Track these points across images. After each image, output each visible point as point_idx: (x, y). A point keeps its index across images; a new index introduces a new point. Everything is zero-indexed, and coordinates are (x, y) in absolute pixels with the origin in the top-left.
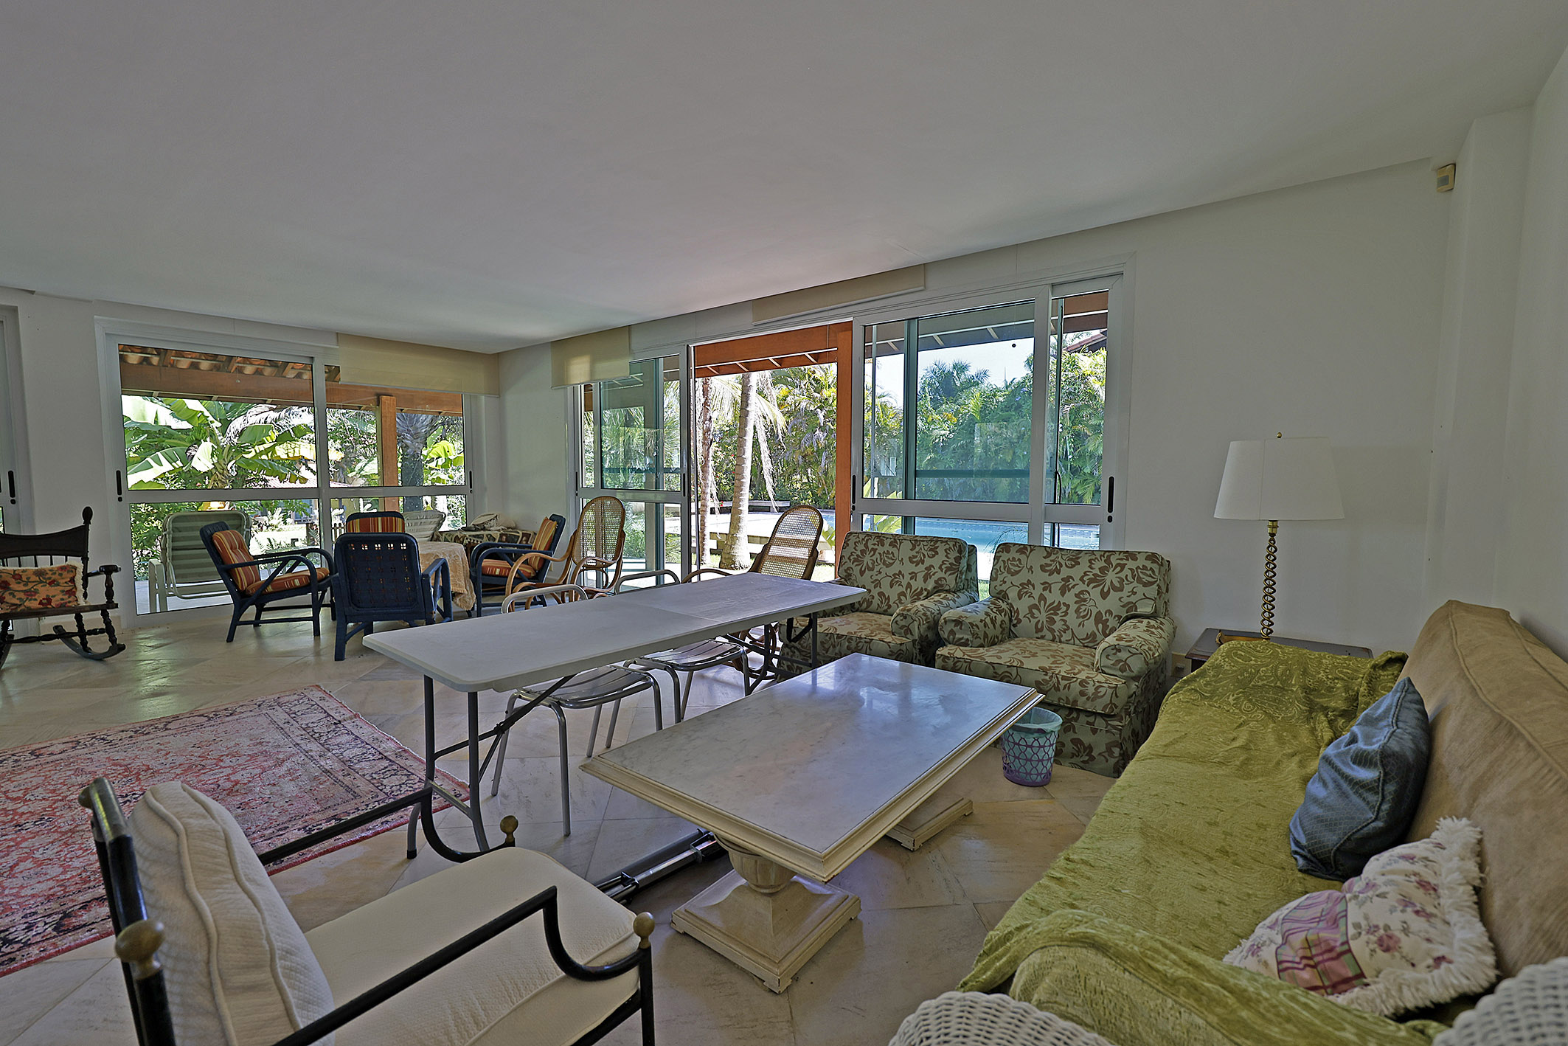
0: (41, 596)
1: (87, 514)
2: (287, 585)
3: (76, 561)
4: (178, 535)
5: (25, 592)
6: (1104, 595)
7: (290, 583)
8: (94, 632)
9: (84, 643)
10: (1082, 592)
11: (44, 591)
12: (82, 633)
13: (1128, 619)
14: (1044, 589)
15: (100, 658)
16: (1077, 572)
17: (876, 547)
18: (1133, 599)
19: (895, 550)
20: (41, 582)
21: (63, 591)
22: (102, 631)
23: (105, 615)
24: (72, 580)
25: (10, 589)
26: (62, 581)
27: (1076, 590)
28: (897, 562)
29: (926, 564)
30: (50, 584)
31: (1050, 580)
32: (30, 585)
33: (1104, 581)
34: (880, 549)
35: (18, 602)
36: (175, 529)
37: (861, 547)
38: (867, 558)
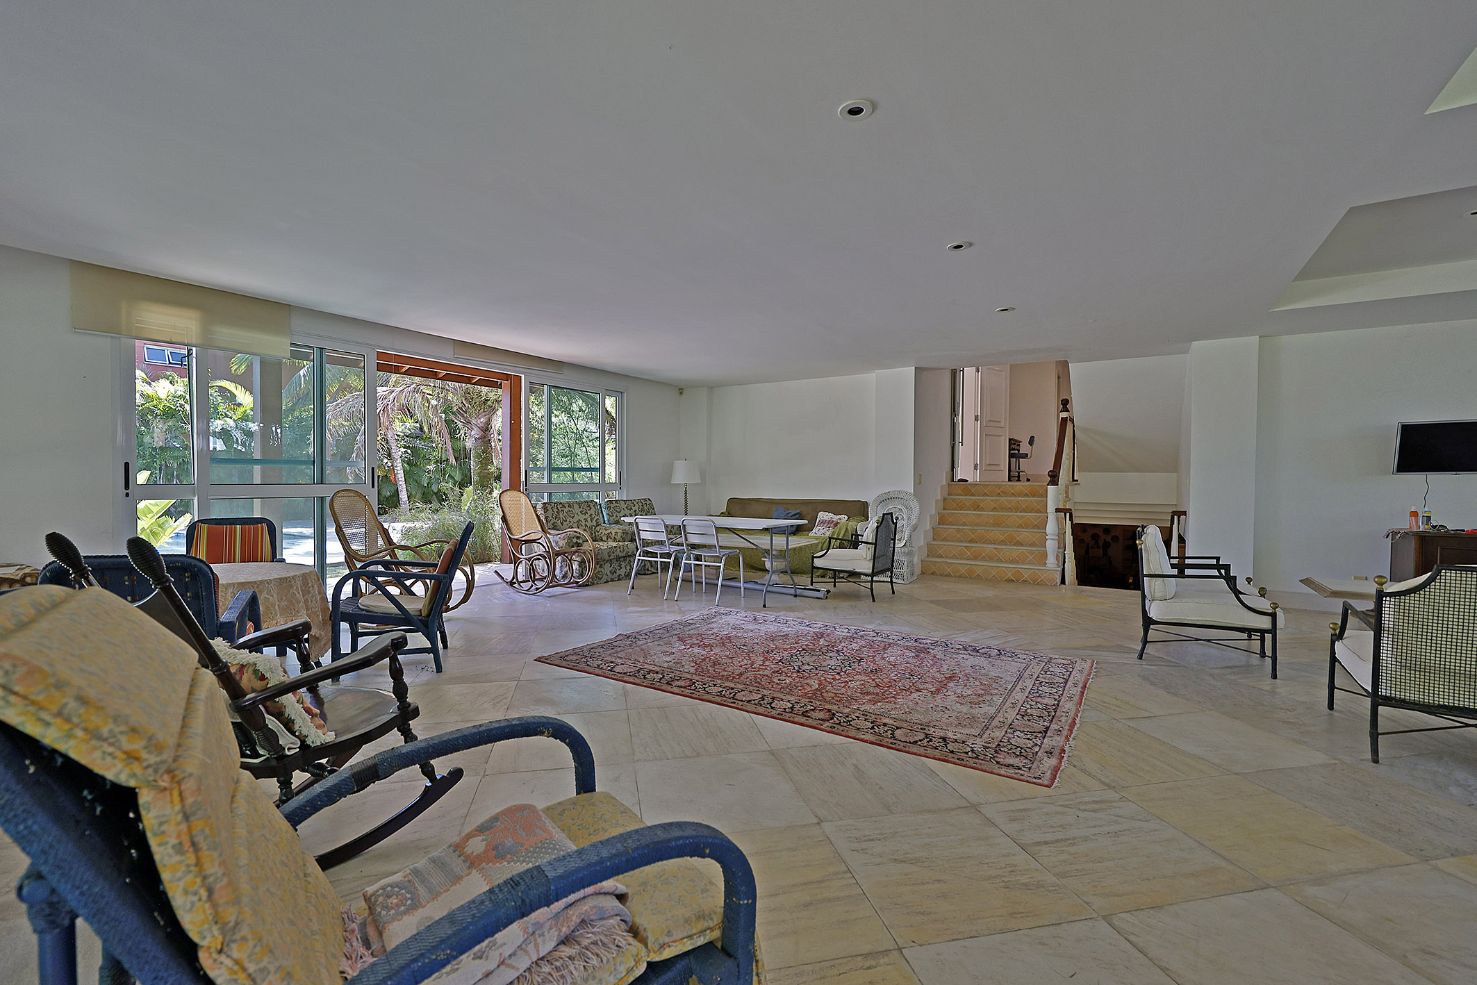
17: (562, 509)
19: (572, 509)
28: (576, 515)
37: (555, 510)
38: (561, 516)
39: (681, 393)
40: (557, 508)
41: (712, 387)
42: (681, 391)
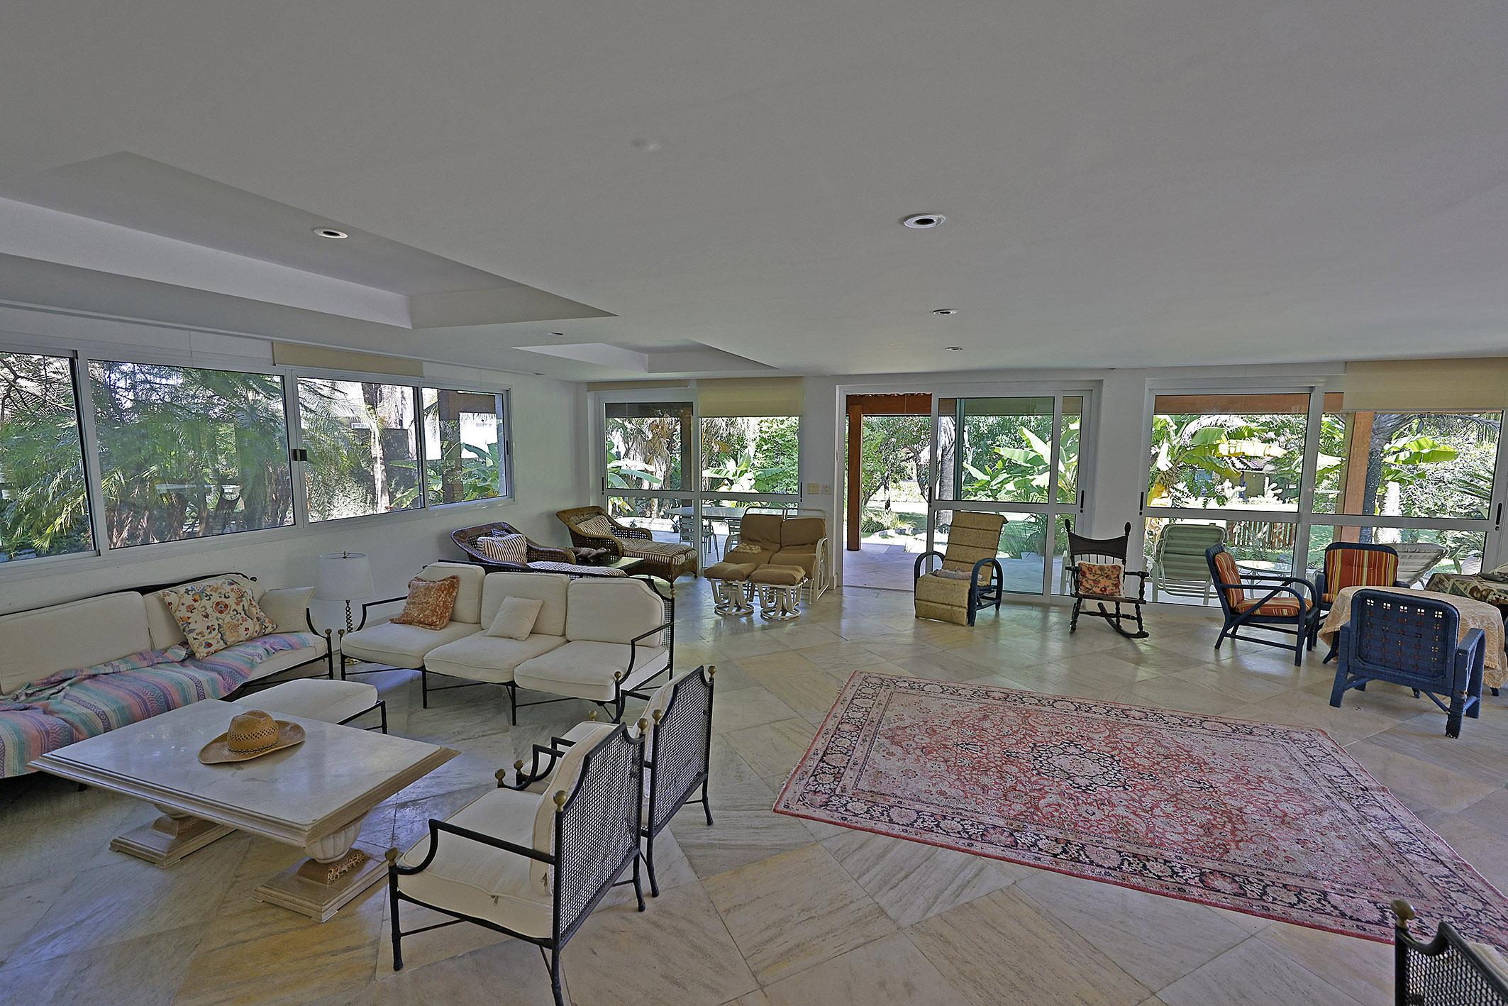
0: (1101, 585)
1: (1128, 527)
2: (1275, 613)
3: (1118, 562)
4: (1171, 541)
5: (1094, 581)
7: (1278, 611)
8: (1127, 617)
9: (1118, 621)
11: (1104, 582)
12: (1118, 615)
15: (1128, 636)
20: (1102, 575)
21: (1113, 584)
22: (1133, 618)
23: (1137, 608)
24: (1118, 577)
25: (1086, 577)
26: (1113, 577)
30: (1106, 577)
32: (1097, 576)
35: (1089, 587)
36: (1170, 537)
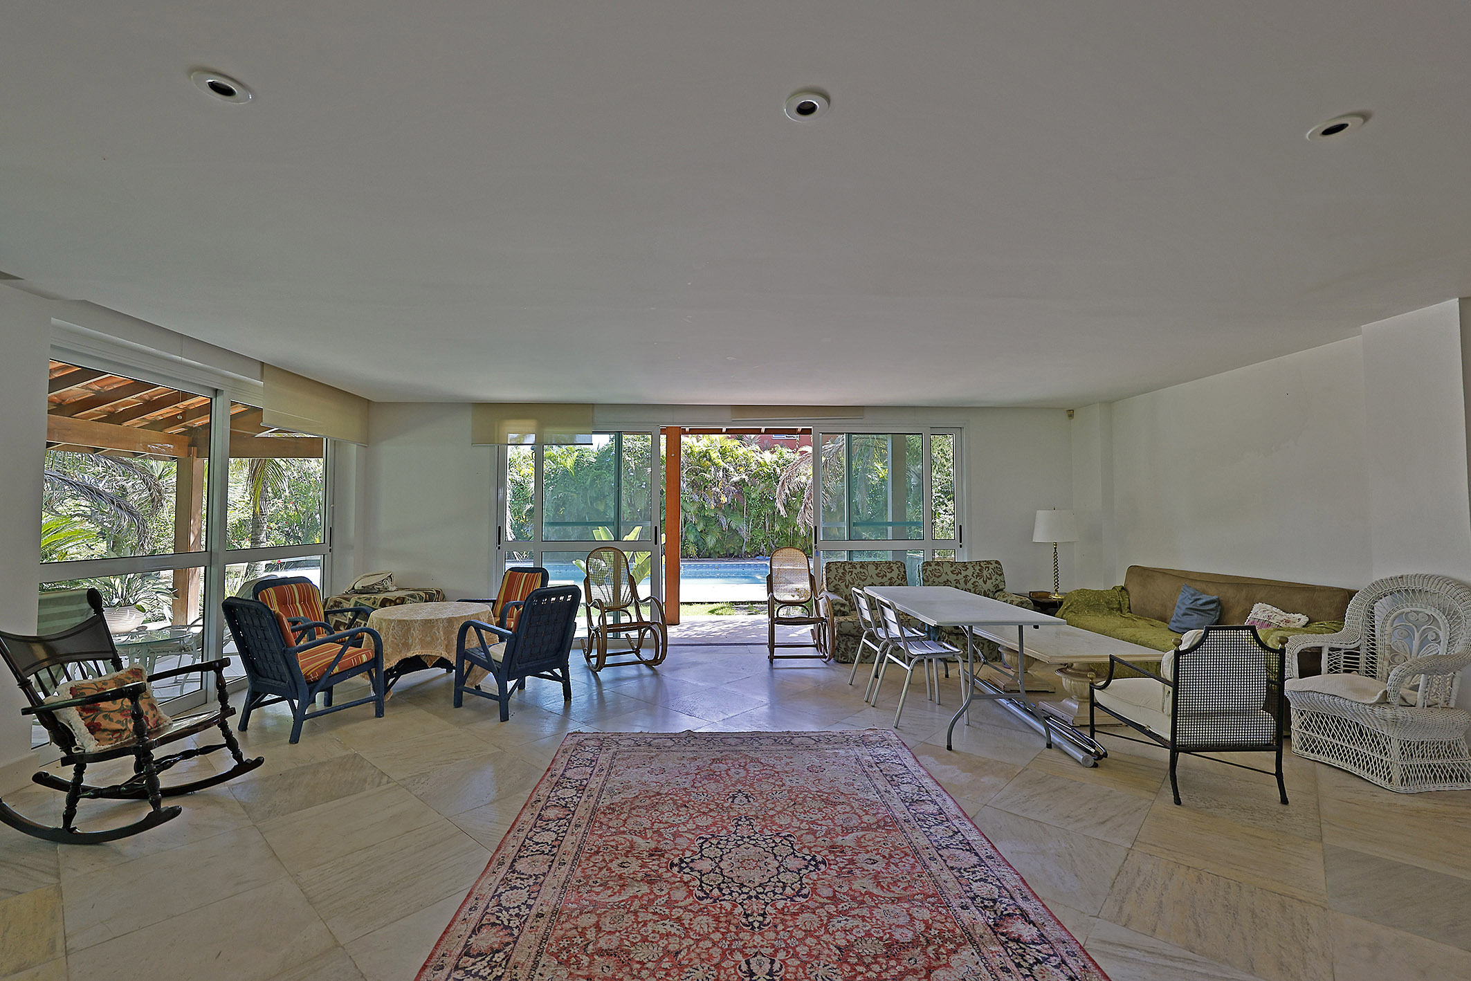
6: (985, 582)
10: (974, 582)
13: (996, 592)
14: (956, 583)
16: (969, 572)
17: (851, 570)
18: (997, 582)
19: (865, 570)
27: (972, 581)
28: (869, 577)
29: (889, 577)
31: (958, 578)
33: (983, 576)
34: (855, 571)
37: (841, 571)
38: (848, 577)
39: (1071, 416)
40: (844, 569)
41: (1109, 403)
42: (1071, 414)
